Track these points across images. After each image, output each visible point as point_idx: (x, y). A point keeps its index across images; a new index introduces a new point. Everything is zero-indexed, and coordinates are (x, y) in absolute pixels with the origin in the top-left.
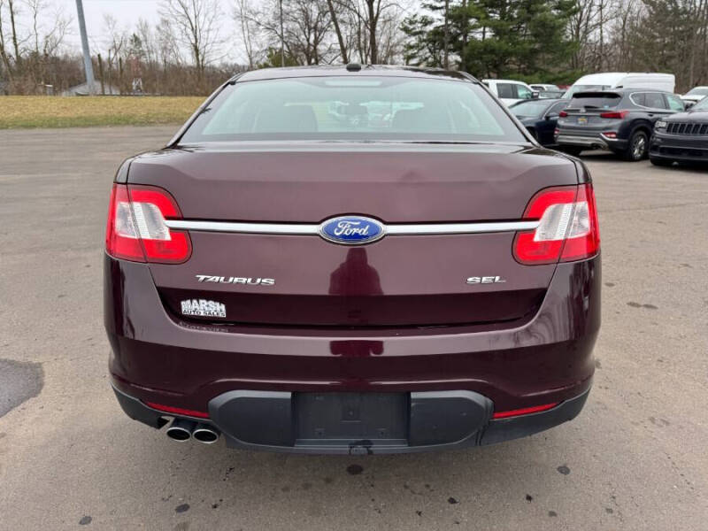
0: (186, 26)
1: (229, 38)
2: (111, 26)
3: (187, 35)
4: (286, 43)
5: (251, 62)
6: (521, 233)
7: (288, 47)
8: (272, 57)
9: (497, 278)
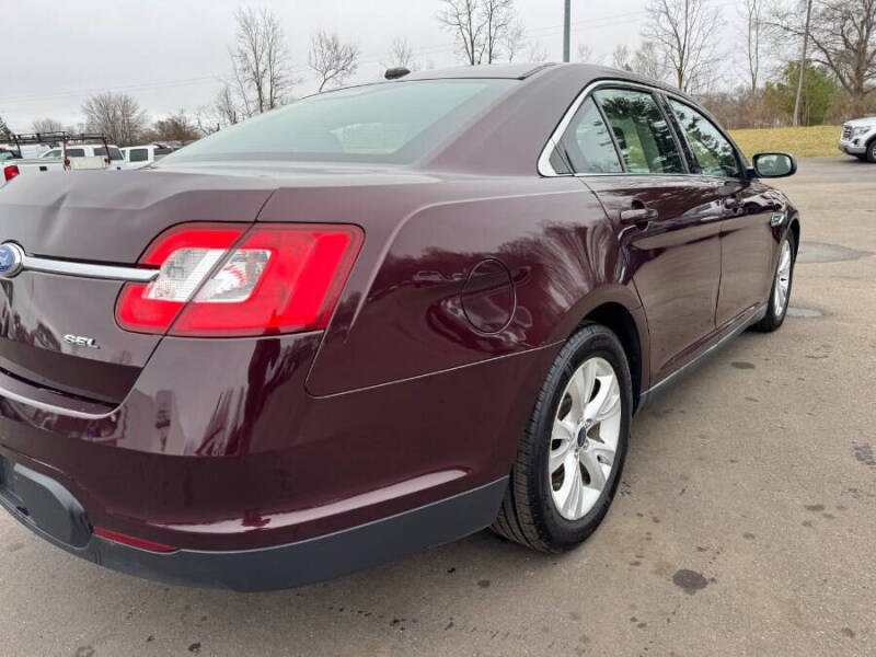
0: (672, 46)
3: (673, 58)
4: (826, 52)
5: (754, 83)
6: (133, 285)
7: (828, 57)
8: (793, 73)
9: (90, 341)
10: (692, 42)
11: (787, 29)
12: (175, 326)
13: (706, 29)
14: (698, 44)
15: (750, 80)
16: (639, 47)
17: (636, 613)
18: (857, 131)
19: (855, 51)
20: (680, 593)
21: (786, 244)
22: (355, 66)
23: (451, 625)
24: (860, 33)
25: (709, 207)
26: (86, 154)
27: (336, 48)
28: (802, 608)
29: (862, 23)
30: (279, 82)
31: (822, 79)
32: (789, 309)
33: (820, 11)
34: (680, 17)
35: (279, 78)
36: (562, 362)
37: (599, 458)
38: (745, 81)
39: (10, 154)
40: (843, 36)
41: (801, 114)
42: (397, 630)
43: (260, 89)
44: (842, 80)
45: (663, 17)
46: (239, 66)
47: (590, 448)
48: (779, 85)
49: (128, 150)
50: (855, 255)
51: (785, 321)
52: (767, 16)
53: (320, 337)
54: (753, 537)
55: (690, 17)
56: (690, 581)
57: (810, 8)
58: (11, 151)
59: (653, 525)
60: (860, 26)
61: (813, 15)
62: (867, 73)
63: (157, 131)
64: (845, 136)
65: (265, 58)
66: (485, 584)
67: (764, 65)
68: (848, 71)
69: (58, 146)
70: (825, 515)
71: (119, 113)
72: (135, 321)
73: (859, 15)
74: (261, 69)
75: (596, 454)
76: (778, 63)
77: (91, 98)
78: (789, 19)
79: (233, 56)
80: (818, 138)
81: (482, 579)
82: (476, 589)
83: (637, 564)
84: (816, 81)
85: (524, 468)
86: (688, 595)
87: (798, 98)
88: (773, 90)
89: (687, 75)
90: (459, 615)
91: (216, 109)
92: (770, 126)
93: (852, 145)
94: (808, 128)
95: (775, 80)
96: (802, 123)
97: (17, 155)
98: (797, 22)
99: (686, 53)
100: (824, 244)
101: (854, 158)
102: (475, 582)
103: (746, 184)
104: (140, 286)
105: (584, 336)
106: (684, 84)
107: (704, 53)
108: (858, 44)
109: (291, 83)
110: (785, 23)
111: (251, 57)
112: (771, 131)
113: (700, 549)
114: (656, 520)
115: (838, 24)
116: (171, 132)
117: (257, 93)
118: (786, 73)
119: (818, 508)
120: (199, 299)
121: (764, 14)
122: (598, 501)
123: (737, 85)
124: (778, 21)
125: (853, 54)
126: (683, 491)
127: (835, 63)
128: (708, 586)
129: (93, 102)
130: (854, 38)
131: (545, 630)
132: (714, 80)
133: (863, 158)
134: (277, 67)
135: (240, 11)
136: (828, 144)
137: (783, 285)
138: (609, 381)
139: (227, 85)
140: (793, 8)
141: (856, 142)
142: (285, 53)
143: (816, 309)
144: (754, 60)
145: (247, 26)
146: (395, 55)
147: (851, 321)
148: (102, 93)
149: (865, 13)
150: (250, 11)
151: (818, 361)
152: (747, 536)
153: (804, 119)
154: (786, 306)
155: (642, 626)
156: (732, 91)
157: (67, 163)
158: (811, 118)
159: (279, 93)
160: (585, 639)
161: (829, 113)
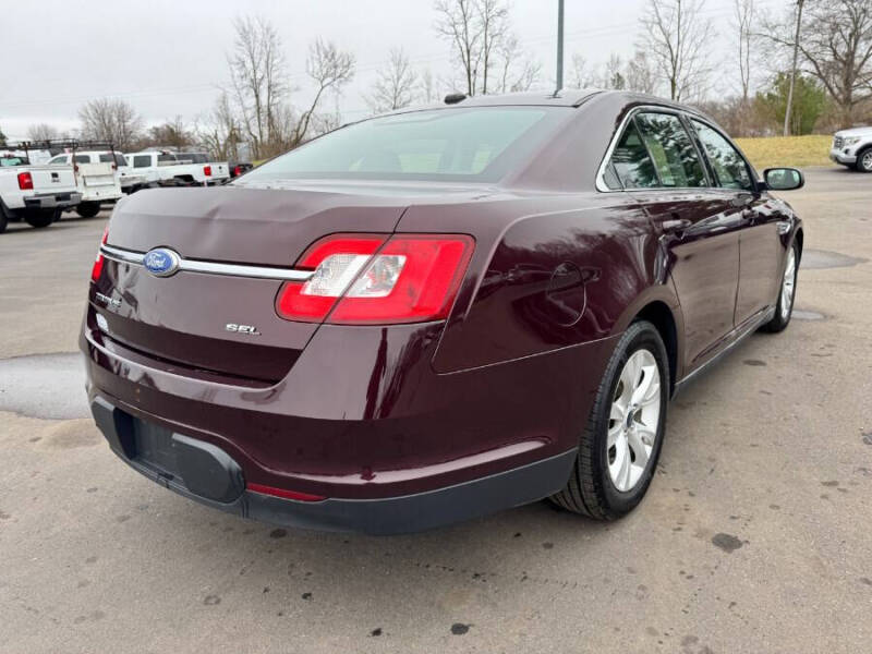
0: (665, 57)
1: (718, 65)
2: (579, 67)
3: (665, 67)
4: (815, 63)
5: (745, 92)
6: (291, 284)
7: (817, 68)
8: (782, 83)
9: (252, 330)
10: (684, 52)
11: (776, 40)
12: (330, 317)
13: (698, 40)
14: (690, 55)
15: (741, 91)
16: (632, 56)
17: (683, 568)
18: (847, 141)
19: (844, 63)
20: (720, 552)
21: (791, 251)
22: (352, 74)
23: (525, 578)
24: (849, 44)
25: (717, 218)
26: (92, 161)
27: (333, 55)
28: (825, 563)
29: (851, 35)
30: (276, 89)
31: (811, 89)
32: (793, 312)
33: (808, 23)
34: (673, 28)
35: (277, 85)
36: (619, 352)
37: (643, 439)
38: (737, 91)
39: (18, 161)
40: (831, 47)
41: (791, 123)
42: (479, 581)
43: (257, 96)
44: (831, 90)
45: (656, 28)
46: (237, 73)
47: (636, 429)
48: (769, 95)
49: (131, 156)
50: (852, 262)
51: (791, 323)
52: (757, 27)
53: (442, 326)
54: (778, 507)
55: (682, 28)
56: (728, 543)
57: (799, 20)
58: (20, 158)
59: (690, 498)
60: (848, 38)
61: (803, 26)
62: (855, 83)
63: (152, 138)
64: (836, 146)
65: (262, 66)
66: (549, 546)
67: (755, 76)
68: (837, 81)
69: (64, 152)
70: (839, 489)
71: (115, 119)
72: (294, 313)
73: (848, 26)
74: (259, 76)
75: (641, 435)
76: (768, 73)
77: (87, 104)
78: (779, 30)
79: (230, 63)
80: (809, 147)
81: (545, 542)
82: (542, 549)
83: (679, 529)
84: (805, 92)
85: (588, 443)
86: (726, 554)
87: (789, 108)
88: (763, 100)
89: (679, 85)
90: (530, 569)
91: (213, 115)
92: (762, 136)
93: (843, 155)
94: (799, 138)
95: (765, 89)
96: (793, 132)
97: (25, 162)
98: (788, 33)
99: (678, 65)
100: (821, 251)
101: (845, 167)
102: (540, 544)
103: (757, 197)
104: (298, 284)
105: (635, 330)
106: (677, 93)
107: (696, 64)
108: (847, 55)
109: (288, 90)
110: (774, 35)
111: (249, 65)
112: (763, 141)
113: (733, 518)
114: (691, 494)
115: (827, 37)
116: (166, 139)
117: (254, 100)
118: (776, 83)
119: (833, 484)
120: (349, 295)
121: (754, 26)
122: (642, 477)
123: (727, 94)
124: (767, 32)
125: (841, 65)
126: (712, 470)
127: (824, 74)
128: (743, 547)
129: (89, 108)
130: (842, 49)
131: (606, 581)
132: (706, 90)
133: (855, 167)
134: (274, 74)
135: (239, 20)
136: (818, 153)
137: (788, 289)
138: (651, 371)
139: (225, 92)
140: (782, 20)
141: (846, 152)
142: (283, 60)
143: (819, 312)
144: (745, 71)
145: (245, 34)
146: (391, 64)
147: (851, 323)
148: (98, 99)
149: (852, 25)
150: (248, 19)
151: (823, 359)
152: (773, 507)
153: (795, 130)
154: (791, 309)
155: (690, 577)
156: (722, 100)
157: (76, 169)
158: (801, 129)
159: (277, 100)
160: (642, 588)
161: (818, 123)
